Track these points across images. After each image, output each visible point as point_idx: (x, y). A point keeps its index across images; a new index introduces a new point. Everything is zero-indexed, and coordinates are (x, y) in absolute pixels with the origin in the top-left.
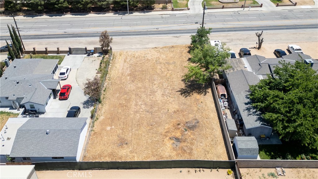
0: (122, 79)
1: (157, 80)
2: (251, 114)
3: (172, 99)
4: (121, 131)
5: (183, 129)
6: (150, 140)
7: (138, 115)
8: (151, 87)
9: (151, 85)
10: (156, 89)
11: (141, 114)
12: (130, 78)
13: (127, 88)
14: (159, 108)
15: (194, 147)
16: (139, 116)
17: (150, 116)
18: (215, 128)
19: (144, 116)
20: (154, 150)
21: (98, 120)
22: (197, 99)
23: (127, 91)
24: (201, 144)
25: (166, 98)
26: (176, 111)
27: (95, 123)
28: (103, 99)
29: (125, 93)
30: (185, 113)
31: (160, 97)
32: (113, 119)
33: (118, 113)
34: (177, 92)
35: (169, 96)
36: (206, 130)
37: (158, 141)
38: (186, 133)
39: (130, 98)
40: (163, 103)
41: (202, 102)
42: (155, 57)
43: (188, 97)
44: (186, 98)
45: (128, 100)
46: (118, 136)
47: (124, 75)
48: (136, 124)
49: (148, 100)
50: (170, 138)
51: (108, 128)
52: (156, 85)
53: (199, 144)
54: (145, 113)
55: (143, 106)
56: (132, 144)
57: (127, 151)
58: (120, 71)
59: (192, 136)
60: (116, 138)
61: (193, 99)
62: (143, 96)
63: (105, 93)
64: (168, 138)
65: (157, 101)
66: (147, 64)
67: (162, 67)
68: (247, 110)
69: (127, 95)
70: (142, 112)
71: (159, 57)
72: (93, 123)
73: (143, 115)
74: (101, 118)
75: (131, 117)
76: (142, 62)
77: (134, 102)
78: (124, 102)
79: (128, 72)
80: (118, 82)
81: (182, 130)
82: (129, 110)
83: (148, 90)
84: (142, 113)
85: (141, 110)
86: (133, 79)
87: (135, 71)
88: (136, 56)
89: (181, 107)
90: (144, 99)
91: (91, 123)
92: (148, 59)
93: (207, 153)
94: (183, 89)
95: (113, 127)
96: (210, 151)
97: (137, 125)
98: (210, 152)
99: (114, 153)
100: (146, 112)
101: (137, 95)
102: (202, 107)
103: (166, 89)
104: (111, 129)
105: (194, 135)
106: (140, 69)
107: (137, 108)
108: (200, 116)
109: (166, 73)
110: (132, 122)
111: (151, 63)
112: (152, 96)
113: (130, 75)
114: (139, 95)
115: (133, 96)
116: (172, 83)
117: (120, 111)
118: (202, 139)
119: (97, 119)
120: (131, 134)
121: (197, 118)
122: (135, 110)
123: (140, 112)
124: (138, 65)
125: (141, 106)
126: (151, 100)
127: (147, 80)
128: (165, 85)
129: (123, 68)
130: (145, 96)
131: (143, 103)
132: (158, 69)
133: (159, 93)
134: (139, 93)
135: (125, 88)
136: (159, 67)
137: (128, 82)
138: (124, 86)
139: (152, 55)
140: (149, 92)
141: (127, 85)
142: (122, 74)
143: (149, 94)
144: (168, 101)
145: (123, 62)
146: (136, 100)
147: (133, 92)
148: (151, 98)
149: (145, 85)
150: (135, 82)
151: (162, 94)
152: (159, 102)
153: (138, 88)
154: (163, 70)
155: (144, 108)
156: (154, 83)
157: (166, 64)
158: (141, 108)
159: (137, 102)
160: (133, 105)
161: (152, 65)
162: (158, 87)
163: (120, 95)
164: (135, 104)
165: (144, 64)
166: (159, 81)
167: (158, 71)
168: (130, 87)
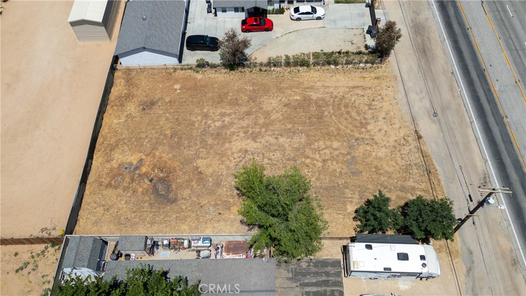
0: (293, 90)
1: (291, 142)
3: (232, 165)
5: (152, 176)
7: (199, 118)
8: (269, 133)
9: (277, 133)
10: (263, 141)
11: (201, 122)
12: (297, 100)
13: (267, 99)
15: (120, 191)
16: (195, 120)
18: (153, 227)
19: (194, 126)
21: (195, 74)
22: (232, 208)
23: (258, 99)
24: (123, 202)
26: (199, 170)
27: (190, 71)
28: (241, 72)
29: (253, 97)
31: (239, 148)
32: (196, 89)
33: (206, 93)
35: (241, 161)
36: (151, 212)
37: (142, 145)
38: (146, 181)
39: (239, 105)
40: (222, 151)
41: (220, 214)
42: (375, 137)
43: (236, 192)
44: (234, 189)
45: (235, 103)
46: (160, 99)
47: (307, 90)
48: (179, 118)
49: (232, 130)
50: (141, 160)
51: (177, 86)
52: (276, 140)
53: (125, 199)
54: (203, 126)
55: (218, 124)
56: (143, 116)
57: (131, 111)
58: (319, 84)
59: (141, 190)
60: (157, 96)
61: (231, 200)
62: (244, 123)
63: (254, 71)
64: (144, 157)
65: (230, 142)
66: (345, 124)
67: (335, 149)
69: (248, 102)
70: (206, 123)
71: (376, 143)
72: (191, 69)
73: (197, 125)
74: (199, 76)
75: (196, 110)
76: (354, 114)
77: (231, 111)
78: (229, 98)
79: (314, 96)
80: (286, 84)
81: (152, 174)
82: (212, 105)
83: (261, 128)
84: (203, 123)
85: (210, 122)
86: (292, 104)
87: (319, 107)
88: (375, 103)
89: (211, 179)
90: (235, 124)
91: (190, 67)
92: (364, 125)
93: (106, 208)
95: (178, 91)
96: (108, 214)
97: (177, 119)
98: (106, 212)
100: (205, 128)
102: (206, 214)
104: (176, 90)
105: (143, 193)
106: (326, 113)
107: (216, 116)
108: (184, 207)
109: (317, 156)
110: (184, 112)
111: (352, 131)
112: (242, 134)
113: (307, 100)
114: (246, 117)
115: (244, 109)
116: (281, 166)
117: (210, 95)
118: (134, 204)
119: (197, 72)
120: (161, 112)
121: (180, 202)
122: (212, 114)
123: (204, 121)
124: (343, 108)
125: (219, 121)
126: (233, 133)
127: (289, 126)
128: (273, 155)
129: (328, 87)
130: (244, 125)
131: (226, 123)
132: (328, 143)
133: (251, 145)
134: (253, 117)
135: (266, 95)
136: (336, 144)
137: (284, 99)
138: (272, 95)
139: (383, 131)
140: (254, 130)
141: (275, 98)
142: (308, 88)
143: (250, 130)
144: (229, 159)
145: (351, 84)
146: (235, 113)
147: (257, 107)
148: (237, 134)
149: (276, 124)
150: (285, 109)
151: (249, 149)
152: (227, 145)
153: (267, 114)
154: (327, 151)
155: (213, 125)
156: (279, 137)
157: (349, 157)
158: (214, 121)
159: (230, 115)
160: (224, 111)
161: (341, 132)
162: (268, 144)
163: (250, 91)
164: (225, 113)
165: (346, 119)
166: (287, 145)
167: (321, 143)
168: (270, 102)
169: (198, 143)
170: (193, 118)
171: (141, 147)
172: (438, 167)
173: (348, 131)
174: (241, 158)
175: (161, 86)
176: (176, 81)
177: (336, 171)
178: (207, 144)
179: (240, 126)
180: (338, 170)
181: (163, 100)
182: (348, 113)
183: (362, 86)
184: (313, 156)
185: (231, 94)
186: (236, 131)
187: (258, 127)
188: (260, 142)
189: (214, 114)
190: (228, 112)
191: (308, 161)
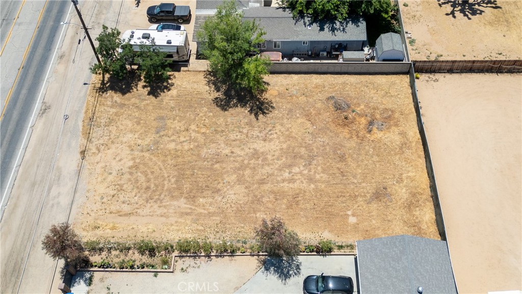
0: (206, 212)
1: (218, 149)
2: (344, 29)
3: (278, 127)
4: (360, 199)
6: (373, 157)
7: (318, 177)
8: (239, 159)
9: (232, 159)
10: (247, 150)
11: (315, 172)
12: (204, 197)
13: (240, 200)
14: (302, 147)
15: (383, 106)
16: (322, 175)
17: (320, 158)
18: (342, 81)
19: (322, 167)
20: (392, 152)
22: (277, 94)
23: (250, 199)
25: (275, 136)
29: (256, 202)
30: (313, 112)
31: (272, 143)
32: (328, 216)
33: (314, 208)
34: (257, 119)
35: (270, 131)
36: (348, 91)
37: (374, 148)
38: (358, 111)
39: (272, 192)
40: (289, 140)
41: (287, 90)
42: (128, 152)
43: (273, 105)
44: (275, 107)
46: (369, 203)
47: (189, 211)
48: (341, 178)
49: (280, 162)
50: (370, 131)
51: (352, 220)
52: (233, 151)
54: (313, 167)
55: (296, 170)
56: (384, 181)
57: (400, 187)
58: (172, 220)
60: (374, 206)
61: (278, 99)
62: (267, 169)
64: (368, 135)
65: (282, 149)
66: (156, 167)
67: (173, 141)
68: (334, 32)
69: (262, 197)
70: (310, 171)
71: (129, 146)
73: (319, 168)
74: (327, 235)
75: (323, 186)
76: (142, 179)
77: (282, 185)
79: (182, 204)
81: (355, 115)
82: (305, 192)
83: (249, 164)
84: (313, 171)
85: (306, 172)
86: (210, 192)
87: (179, 189)
88: (112, 193)
89: (298, 116)
90: (277, 169)
94: (251, 110)
95: (349, 213)
99: (406, 205)
100: (310, 165)
101: (262, 182)
102: (299, 90)
103: (249, 135)
104: (353, 215)
105: (359, 104)
106: (173, 180)
107: (299, 179)
108: (319, 94)
109: (193, 135)
110: (336, 184)
111: (151, 159)
112: (269, 157)
113: (192, 198)
114: (265, 177)
115: (267, 187)
116: (231, 126)
118: (364, 97)
119: (330, 242)
120: (364, 184)
121: (324, 98)
123: (312, 173)
124: (152, 186)
125: (295, 173)
126: (278, 159)
127: (217, 166)
128: (237, 136)
129: (162, 216)
130: (267, 168)
131: (287, 171)
132: (179, 147)
133: (260, 146)
134: (257, 177)
135: (240, 204)
136: (172, 146)
137: (220, 199)
138: (233, 205)
139: (117, 159)
140: (256, 162)
141: (229, 201)
142: (187, 214)
143: (260, 162)
144: (282, 133)
145: (133, 218)
146: (278, 182)
147: (252, 189)
148: (274, 157)
149: (231, 168)
150: (219, 187)
151: (262, 142)
152: (285, 146)
153: (240, 181)
154: (182, 139)
155: (302, 168)
156: (229, 154)
157: (162, 134)
158: (301, 173)
159: (284, 181)
160: (291, 185)
161: (162, 158)
162: (242, 147)
163: (260, 211)
164: (289, 183)
165: (152, 173)
166: (223, 145)
167: (186, 148)
168: (236, 196)
169: (315, 149)
170: (325, 176)
171: (375, 146)
172: (80, 124)
173: (154, 159)
174: (269, 133)
175: (374, 222)
176: (355, 227)
177: (178, 121)
178: (306, 147)
179: (272, 167)
180: (176, 121)
181: (366, 201)
182: (148, 181)
183: (120, 216)
184: (197, 134)
185: (284, 206)
186: (276, 161)
187: (251, 166)
188: (250, 149)
189: (302, 182)
190: (286, 184)
191: (203, 130)
